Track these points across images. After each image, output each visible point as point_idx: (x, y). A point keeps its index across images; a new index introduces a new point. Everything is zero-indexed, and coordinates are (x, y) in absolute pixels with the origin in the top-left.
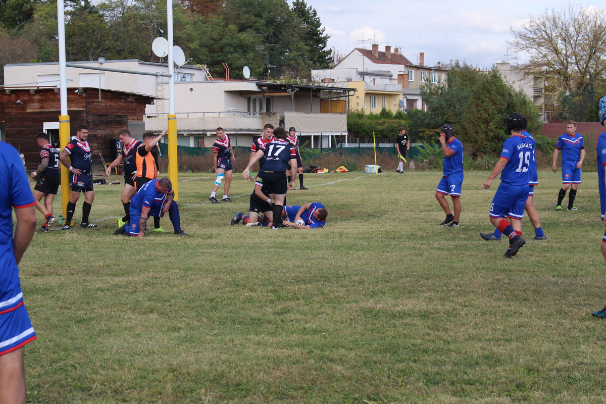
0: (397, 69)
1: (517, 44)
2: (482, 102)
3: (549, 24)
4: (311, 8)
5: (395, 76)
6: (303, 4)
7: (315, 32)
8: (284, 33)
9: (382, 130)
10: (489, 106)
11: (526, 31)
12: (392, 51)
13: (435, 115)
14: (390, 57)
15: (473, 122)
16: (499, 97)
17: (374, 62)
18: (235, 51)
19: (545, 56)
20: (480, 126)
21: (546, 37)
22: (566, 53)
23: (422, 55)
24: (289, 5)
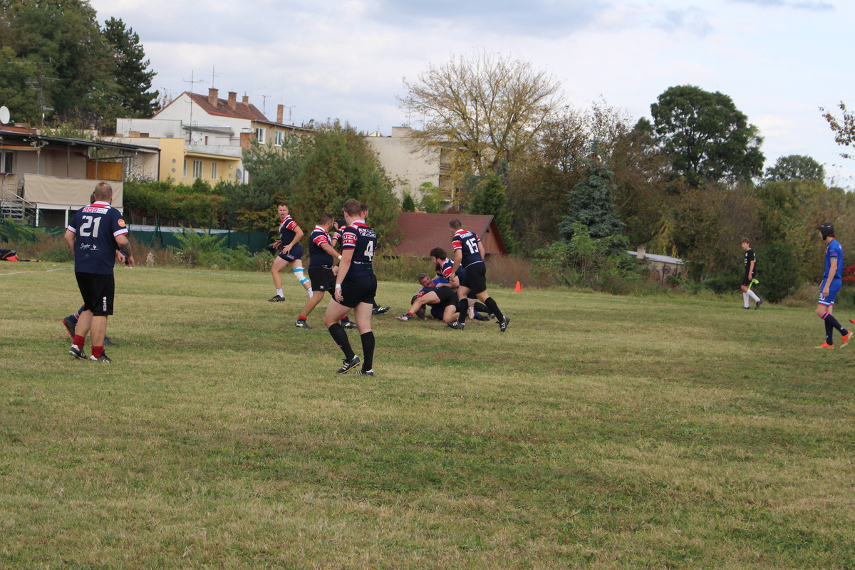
0: (241, 126)
1: (412, 102)
2: (318, 178)
3: (455, 77)
4: (131, 30)
5: (237, 135)
6: (120, 24)
7: (135, 65)
8: (86, 64)
9: (178, 208)
10: (326, 183)
11: (424, 85)
12: (239, 99)
13: (260, 192)
14: (234, 108)
15: (303, 205)
16: (341, 173)
17: (209, 113)
18: (10, 84)
19: (448, 121)
20: (313, 211)
21: (452, 95)
22: (477, 119)
23: (281, 107)
24: (100, 24)
